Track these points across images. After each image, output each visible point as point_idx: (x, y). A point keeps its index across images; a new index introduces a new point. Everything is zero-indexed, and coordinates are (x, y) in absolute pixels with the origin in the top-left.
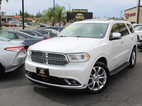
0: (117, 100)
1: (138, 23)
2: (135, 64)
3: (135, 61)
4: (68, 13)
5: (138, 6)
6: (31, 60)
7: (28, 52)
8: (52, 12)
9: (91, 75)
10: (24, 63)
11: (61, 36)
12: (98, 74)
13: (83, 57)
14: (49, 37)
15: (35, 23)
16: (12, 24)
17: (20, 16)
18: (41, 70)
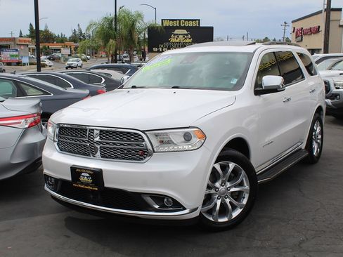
0: (278, 245)
1: (326, 51)
2: (320, 154)
3: (321, 147)
4: (152, 30)
5: (326, 10)
6: (58, 148)
7: (50, 129)
8: (110, 27)
9: (210, 183)
10: (41, 158)
11: (134, 87)
12: (228, 181)
13: (187, 138)
14: (105, 90)
15: (69, 55)
16: (9, 59)
17: (30, 39)
18: (83, 174)
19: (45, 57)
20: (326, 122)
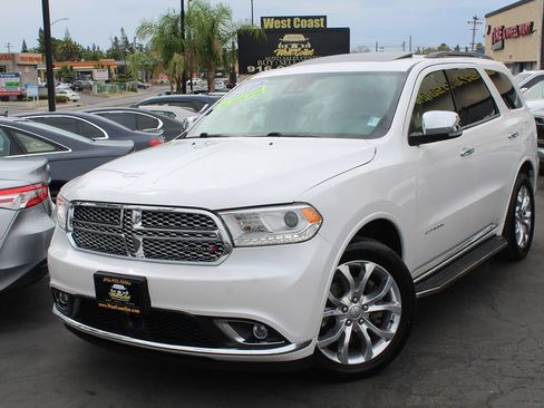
2: (528, 244)
3: (530, 231)
4: (244, 36)
6: (73, 242)
7: (61, 211)
8: (175, 32)
9: (332, 298)
10: (46, 261)
11: (204, 136)
12: (365, 294)
13: (291, 221)
14: (162, 140)
15: (107, 82)
16: (5, 90)
17: (40, 55)
18: (115, 286)
19: (66, 85)
20: (539, 188)
